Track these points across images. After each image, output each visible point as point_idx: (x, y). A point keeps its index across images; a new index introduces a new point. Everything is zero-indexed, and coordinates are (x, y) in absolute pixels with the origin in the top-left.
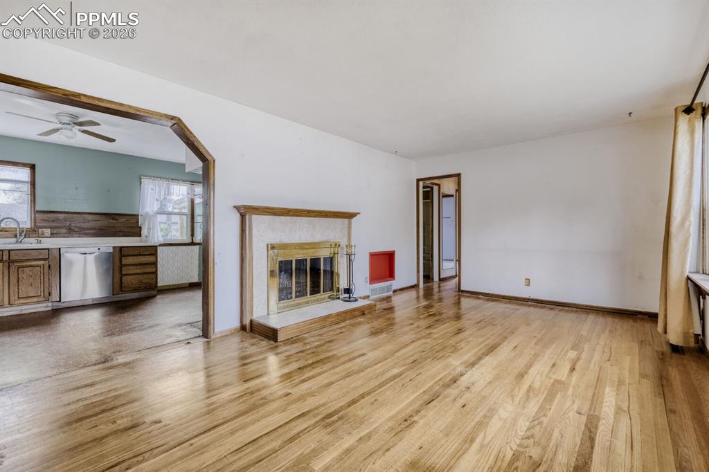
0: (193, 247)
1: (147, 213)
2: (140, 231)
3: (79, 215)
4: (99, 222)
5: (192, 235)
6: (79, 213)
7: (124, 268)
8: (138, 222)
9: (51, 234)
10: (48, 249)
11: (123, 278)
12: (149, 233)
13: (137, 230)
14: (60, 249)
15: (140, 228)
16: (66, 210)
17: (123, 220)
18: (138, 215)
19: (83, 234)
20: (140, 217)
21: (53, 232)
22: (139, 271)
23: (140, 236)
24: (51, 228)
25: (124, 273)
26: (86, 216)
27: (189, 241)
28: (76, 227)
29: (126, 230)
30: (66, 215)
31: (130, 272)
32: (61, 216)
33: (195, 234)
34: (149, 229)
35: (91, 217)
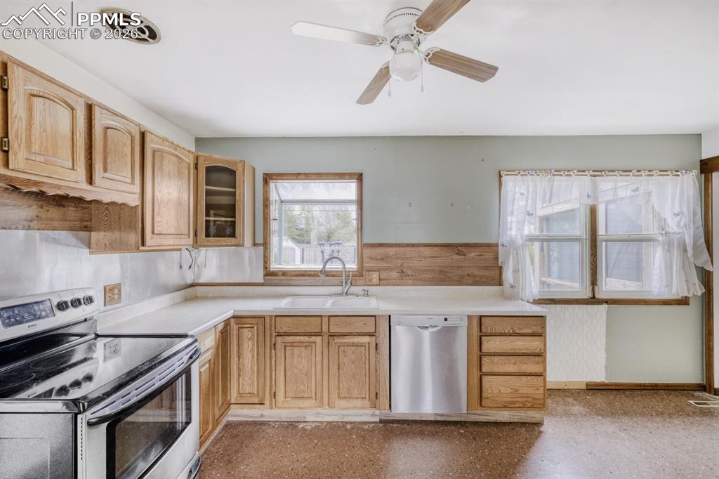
0: (595, 307)
1: (512, 242)
2: (500, 275)
3: (413, 249)
4: (439, 260)
5: (594, 283)
6: (413, 245)
7: (485, 360)
8: (497, 258)
9: (380, 280)
10: (375, 316)
11: (485, 379)
12: (515, 278)
13: (495, 273)
14: (390, 316)
15: (501, 268)
16: (398, 242)
17: (472, 255)
18: (497, 245)
19: (418, 280)
20: (500, 248)
21: (382, 277)
22: (512, 369)
23: (500, 284)
24: (379, 270)
25: (484, 369)
26: (423, 249)
27: (587, 294)
28: (410, 268)
29: (477, 272)
30: (397, 249)
31: (496, 369)
32: (392, 251)
33: (599, 282)
34: (516, 271)
35: (427, 252)
